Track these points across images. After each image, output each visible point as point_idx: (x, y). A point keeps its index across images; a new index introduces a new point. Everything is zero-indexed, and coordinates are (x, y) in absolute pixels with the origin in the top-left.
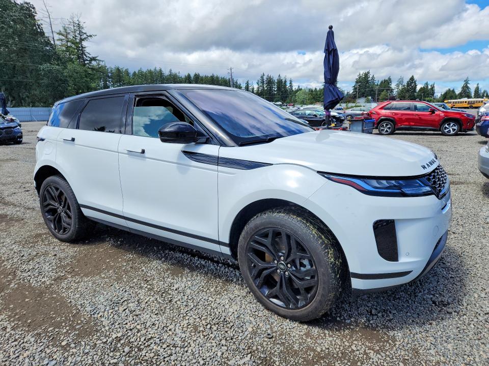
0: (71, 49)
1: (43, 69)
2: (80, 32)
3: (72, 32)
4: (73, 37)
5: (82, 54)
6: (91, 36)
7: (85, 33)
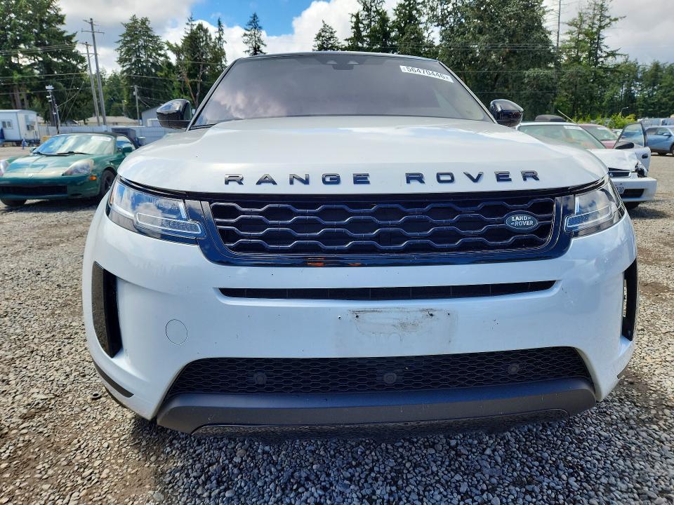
0: (583, 44)
1: (528, 76)
2: (602, 16)
3: (590, 18)
4: (590, 26)
5: (597, 48)
6: (616, 20)
7: (608, 17)
